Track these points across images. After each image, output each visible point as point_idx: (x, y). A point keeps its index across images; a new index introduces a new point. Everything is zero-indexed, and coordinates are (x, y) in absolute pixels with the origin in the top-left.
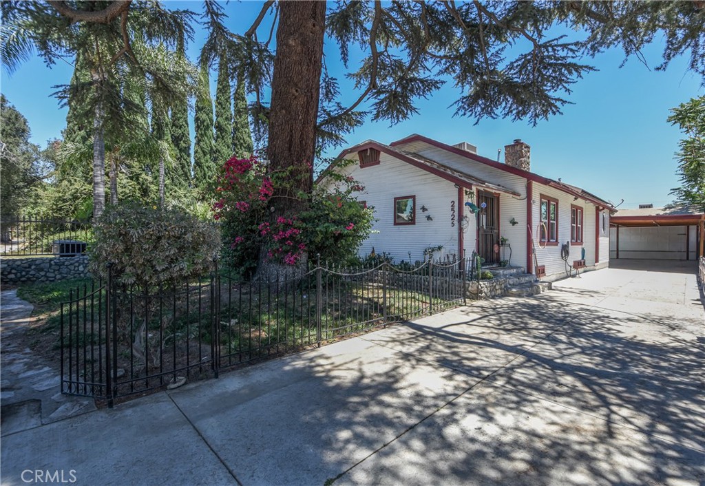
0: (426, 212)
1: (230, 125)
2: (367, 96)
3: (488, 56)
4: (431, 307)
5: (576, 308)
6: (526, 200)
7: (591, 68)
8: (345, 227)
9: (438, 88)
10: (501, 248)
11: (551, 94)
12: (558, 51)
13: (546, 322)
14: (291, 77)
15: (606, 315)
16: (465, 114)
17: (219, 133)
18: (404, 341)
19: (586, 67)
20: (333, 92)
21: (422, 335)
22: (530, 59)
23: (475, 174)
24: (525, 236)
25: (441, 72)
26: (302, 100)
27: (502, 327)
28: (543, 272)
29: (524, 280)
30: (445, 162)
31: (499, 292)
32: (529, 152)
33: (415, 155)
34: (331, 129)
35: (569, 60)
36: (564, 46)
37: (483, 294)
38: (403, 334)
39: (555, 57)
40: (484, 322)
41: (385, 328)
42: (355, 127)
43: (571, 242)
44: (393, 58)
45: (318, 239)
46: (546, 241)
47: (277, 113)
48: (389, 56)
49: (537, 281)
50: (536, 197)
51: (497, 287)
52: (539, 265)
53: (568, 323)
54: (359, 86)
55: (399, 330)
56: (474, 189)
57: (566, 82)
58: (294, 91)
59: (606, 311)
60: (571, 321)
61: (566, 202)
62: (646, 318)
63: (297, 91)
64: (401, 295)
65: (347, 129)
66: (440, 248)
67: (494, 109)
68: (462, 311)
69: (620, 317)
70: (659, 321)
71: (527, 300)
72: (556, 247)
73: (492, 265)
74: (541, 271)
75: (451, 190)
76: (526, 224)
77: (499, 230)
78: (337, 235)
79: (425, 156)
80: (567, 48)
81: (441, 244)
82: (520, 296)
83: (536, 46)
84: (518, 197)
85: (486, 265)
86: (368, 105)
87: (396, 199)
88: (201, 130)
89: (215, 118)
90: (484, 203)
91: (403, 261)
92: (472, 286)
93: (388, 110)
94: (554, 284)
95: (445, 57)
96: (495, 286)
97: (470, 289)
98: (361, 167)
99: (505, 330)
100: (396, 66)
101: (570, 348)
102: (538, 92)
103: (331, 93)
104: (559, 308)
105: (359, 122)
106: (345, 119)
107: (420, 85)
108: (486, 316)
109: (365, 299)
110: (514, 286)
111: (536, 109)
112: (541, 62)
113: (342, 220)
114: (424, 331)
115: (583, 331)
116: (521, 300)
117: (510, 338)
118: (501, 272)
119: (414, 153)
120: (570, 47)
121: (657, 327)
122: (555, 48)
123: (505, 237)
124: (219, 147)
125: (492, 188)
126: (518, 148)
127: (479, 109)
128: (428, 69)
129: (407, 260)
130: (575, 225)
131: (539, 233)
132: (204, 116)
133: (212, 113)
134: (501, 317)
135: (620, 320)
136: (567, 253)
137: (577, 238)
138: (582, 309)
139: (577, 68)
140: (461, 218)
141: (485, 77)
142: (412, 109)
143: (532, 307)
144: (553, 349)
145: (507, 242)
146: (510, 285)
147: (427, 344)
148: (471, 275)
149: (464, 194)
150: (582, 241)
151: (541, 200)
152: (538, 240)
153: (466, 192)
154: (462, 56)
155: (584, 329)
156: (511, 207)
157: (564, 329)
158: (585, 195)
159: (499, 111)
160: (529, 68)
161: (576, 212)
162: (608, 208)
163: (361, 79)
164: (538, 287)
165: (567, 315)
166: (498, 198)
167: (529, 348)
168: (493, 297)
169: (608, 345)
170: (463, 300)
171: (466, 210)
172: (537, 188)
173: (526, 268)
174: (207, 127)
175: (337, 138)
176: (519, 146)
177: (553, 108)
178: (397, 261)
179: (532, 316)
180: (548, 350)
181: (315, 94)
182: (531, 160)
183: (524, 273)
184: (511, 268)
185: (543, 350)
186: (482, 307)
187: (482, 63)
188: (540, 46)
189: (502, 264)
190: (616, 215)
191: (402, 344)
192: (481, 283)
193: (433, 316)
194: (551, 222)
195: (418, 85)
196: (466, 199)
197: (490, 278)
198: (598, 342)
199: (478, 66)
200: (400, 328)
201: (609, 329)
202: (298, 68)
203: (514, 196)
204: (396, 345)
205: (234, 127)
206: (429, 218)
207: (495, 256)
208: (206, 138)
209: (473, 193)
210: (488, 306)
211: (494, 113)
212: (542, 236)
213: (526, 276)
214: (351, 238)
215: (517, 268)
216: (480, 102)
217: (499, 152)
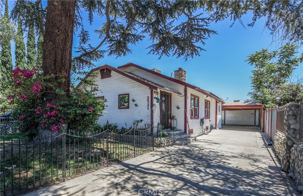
0: (134, 102)
1: (35, 56)
2: (105, 42)
3: (166, 24)
4: (135, 153)
5: (207, 151)
6: (184, 96)
7: (215, 32)
8: (87, 110)
9: (142, 40)
10: (172, 121)
11: (196, 44)
12: (200, 22)
13: (194, 159)
14: (55, 23)
15: (222, 154)
16: (154, 53)
17: (29, 60)
18: (117, 175)
19: (213, 31)
20: (86, 38)
21: (128, 170)
22: (186, 26)
23: (160, 83)
24: (184, 114)
25: (143, 32)
26: (62, 37)
27: (171, 163)
28: (192, 132)
29: (183, 136)
30: (145, 77)
31: (171, 143)
32: (185, 74)
33: (130, 73)
34: (87, 59)
35: (205, 27)
36: (203, 20)
37: (163, 145)
38: (117, 170)
39: (198, 25)
40: (162, 161)
41: (108, 166)
42: (100, 58)
43: (205, 117)
44: (119, 24)
45: (71, 117)
46: (194, 117)
47: (47, 44)
48: (117, 22)
49: (189, 137)
50: (189, 95)
51: (170, 141)
52: (190, 129)
53: (204, 160)
54: (101, 37)
55: (115, 167)
56: (159, 90)
57: (203, 39)
58: (57, 31)
59: (222, 152)
60: (206, 159)
61: (203, 98)
62: (242, 156)
63: (59, 31)
64: (120, 146)
65: (96, 59)
66: (141, 121)
67: (169, 51)
68: (151, 154)
69: (229, 155)
70: (248, 157)
71: (184, 147)
72: (198, 120)
73: (168, 129)
74: (191, 132)
75: (147, 91)
76: (184, 109)
77: (171, 111)
78: (83, 114)
79: (135, 74)
80: (204, 21)
81: (142, 119)
82: (181, 145)
83: (190, 19)
84: (180, 95)
85: (165, 129)
86: (106, 47)
87: (119, 95)
88: (19, 58)
89: (26, 52)
90: (164, 98)
91: (123, 128)
92: (157, 140)
93: (116, 50)
94: (197, 138)
95: (145, 23)
96: (169, 140)
97: (156, 142)
98: (102, 78)
99: (173, 165)
100: (120, 28)
101: (207, 175)
102: (189, 43)
103: (85, 39)
104: (200, 151)
105: (101, 56)
106: (94, 54)
107: (133, 37)
108: (164, 157)
109: (99, 149)
110: (178, 140)
111: (188, 52)
112: (192, 27)
113: (85, 105)
114: (130, 168)
115: (212, 164)
116: (181, 147)
117: (175, 170)
118: (172, 133)
119: (130, 72)
120: (205, 20)
121: (248, 161)
122: (198, 20)
123: (174, 115)
124: (29, 68)
125: (167, 90)
126: (180, 72)
127: (161, 51)
128: (136, 30)
129: (125, 127)
130: (206, 109)
131: (190, 113)
132: (20, 51)
133: (25, 50)
134: (171, 157)
135: (229, 157)
136: (203, 123)
137: (207, 116)
138: (210, 151)
139: (209, 31)
140: (152, 105)
141: (164, 35)
142: (128, 50)
143: (187, 151)
144: (198, 176)
145: (175, 118)
146: (176, 139)
147: (129, 176)
148: (157, 134)
149: (154, 93)
150: (209, 117)
151: (191, 97)
152: (190, 117)
153: (155, 92)
154: (153, 23)
155: (212, 163)
156: (177, 100)
157: (203, 163)
158: (211, 95)
159: (171, 52)
160: (186, 30)
161: (207, 103)
162: (221, 101)
163: (102, 33)
164: (190, 140)
165: (203, 155)
166: (171, 96)
167: (185, 176)
168: (168, 146)
169: (225, 173)
170: (152, 148)
171: (155, 101)
172: (190, 91)
173: (184, 130)
174: (22, 57)
175: (90, 63)
176: (181, 71)
177: (196, 52)
178: (119, 128)
179: (187, 157)
180: (195, 177)
181: (70, 34)
182: (186, 78)
183: (183, 133)
184: (177, 130)
185: (192, 177)
186: (162, 152)
187: (163, 28)
188: (191, 19)
189: (173, 129)
190: (224, 105)
191: (115, 177)
192: (162, 139)
193: (136, 157)
194: (196, 108)
195: (132, 38)
196: (155, 95)
197: (166, 136)
198: (220, 171)
199: (161, 29)
200: (116, 166)
201: (224, 162)
202: (59, 18)
203: (178, 95)
204: (112, 178)
205: (37, 57)
206: (136, 105)
207: (169, 125)
208: (21, 63)
209: (158, 92)
210: (165, 151)
211: (169, 54)
212: (192, 115)
213: (184, 135)
214: (91, 116)
215: (180, 130)
216: (162, 48)
217: (172, 74)
